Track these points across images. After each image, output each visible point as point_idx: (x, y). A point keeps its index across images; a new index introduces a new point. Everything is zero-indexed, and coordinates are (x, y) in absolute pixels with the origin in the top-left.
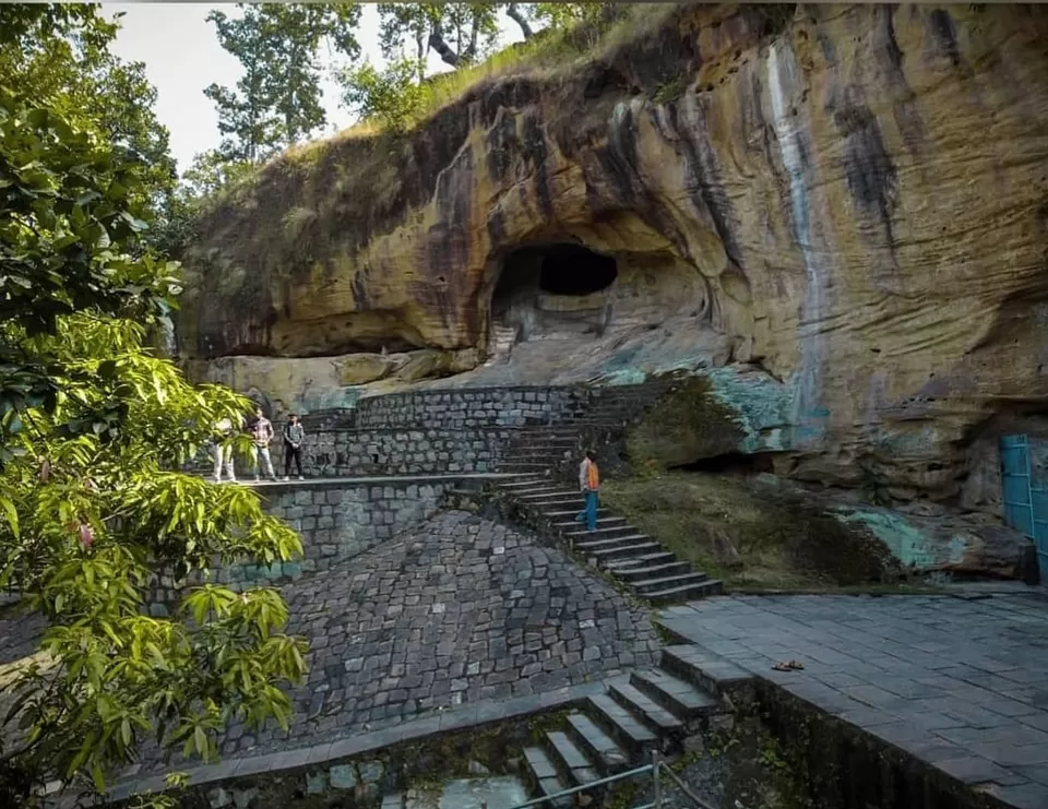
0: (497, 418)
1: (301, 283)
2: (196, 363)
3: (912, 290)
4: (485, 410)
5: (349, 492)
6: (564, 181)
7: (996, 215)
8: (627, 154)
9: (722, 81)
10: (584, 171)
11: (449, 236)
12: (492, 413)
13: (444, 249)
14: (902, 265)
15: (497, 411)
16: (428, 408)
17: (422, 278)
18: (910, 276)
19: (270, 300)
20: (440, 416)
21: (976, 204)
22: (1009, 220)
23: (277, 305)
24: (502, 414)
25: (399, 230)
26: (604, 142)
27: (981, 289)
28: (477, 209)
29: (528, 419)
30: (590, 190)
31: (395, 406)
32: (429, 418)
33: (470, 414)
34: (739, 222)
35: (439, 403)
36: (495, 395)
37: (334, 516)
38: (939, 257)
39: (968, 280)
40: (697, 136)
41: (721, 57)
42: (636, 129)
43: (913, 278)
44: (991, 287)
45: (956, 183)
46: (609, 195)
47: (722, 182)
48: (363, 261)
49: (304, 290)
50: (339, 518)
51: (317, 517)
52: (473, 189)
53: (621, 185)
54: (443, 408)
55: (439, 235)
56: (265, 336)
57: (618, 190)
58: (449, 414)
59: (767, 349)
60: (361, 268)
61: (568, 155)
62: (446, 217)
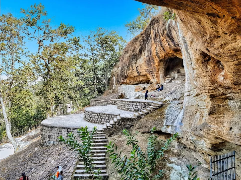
1: (128, 70)
2: (117, 86)
5: (64, 129)
6: (164, 43)
8: (170, 34)
10: (166, 40)
11: (150, 58)
13: (149, 61)
17: (147, 68)
19: (125, 74)
23: (126, 75)
25: (141, 57)
26: (166, 32)
28: (153, 51)
29: (135, 109)
37: (61, 134)
48: (137, 65)
49: (129, 71)
50: (62, 134)
51: (58, 133)
52: (152, 46)
55: (148, 58)
56: (125, 80)
57: (173, 44)
60: (137, 66)
61: (163, 36)
62: (148, 53)
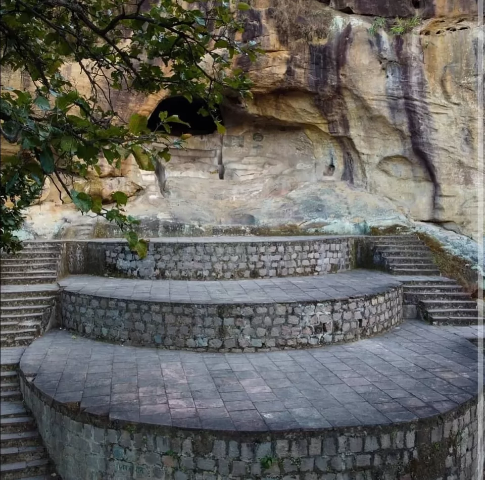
0: (317, 265)
4: (309, 259)
6: (270, 60)
9: (439, 32)
10: (292, 58)
12: (313, 262)
15: (317, 259)
16: (263, 258)
20: (275, 265)
24: (319, 262)
26: (323, 42)
29: (332, 265)
30: (289, 72)
31: (224, 254)
32: (264, 267)
33: (299, 263)
34: (436, 130)
35: (273, 254)
36: (316, 247)
40: (415, 64)
41: (448, 18)
42: (351, 41)
46: (303, 80)
47: (427, 100)
53: (317, 75)
54: (277, 257)
57: (313, 78)
58: (282, 263)
59: (457, 217)
61: (283, 41)
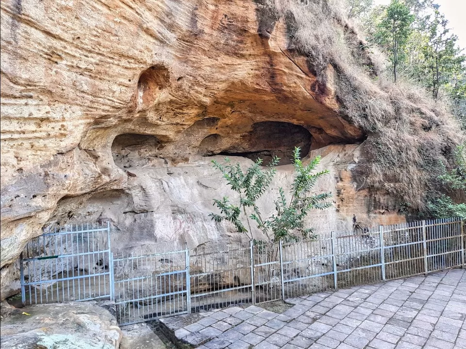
3: (25, 76)
7: (122, 56)
14: (21, 43)
18: (26, 60)
21: (112, 38)
22: (128, 66)
27: (88, 103)
38: (61, 58)
39: (83, 92)
43: (28, 64)
44: (95, 105)
45: (105, 10)
